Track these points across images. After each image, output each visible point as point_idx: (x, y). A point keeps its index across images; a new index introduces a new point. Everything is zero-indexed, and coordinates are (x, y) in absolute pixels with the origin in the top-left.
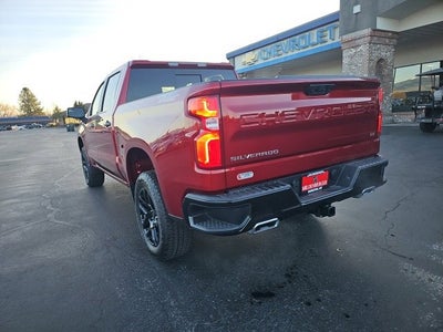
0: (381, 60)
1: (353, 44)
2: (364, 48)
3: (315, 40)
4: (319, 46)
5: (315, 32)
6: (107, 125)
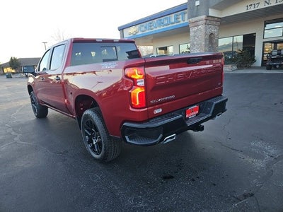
0: (211, 34)
1: (196, 24)
2: (202, 27)
3: (173, 21)
4: (175, 24)
5: (173, 15)
6: (57, 79)
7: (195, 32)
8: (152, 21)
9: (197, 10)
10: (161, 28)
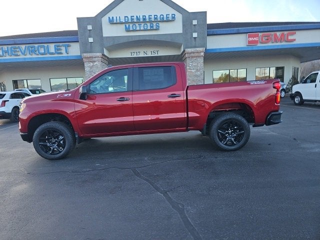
1: (91, 60)
2: (98, 63)
3: (53, 51)
4: (56, 55)
5: (53, 45)
6: (173, 96)
7: (91, 68)
8: (17, 46)
9: (91, 46)
10: (34, 56)
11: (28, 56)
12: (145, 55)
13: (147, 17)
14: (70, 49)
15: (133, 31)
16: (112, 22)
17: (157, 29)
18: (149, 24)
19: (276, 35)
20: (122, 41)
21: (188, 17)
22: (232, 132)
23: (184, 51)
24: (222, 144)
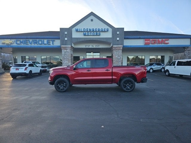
2: (69, 51)
3: (46, 43)
5: (46, 40)
6: (107, 70)
7: (65, 52)
8: (28, 40)
9: (66, 42)
10: (36, 45)
11: (33, 45)
12: (93, 47)
13: (95, 29)
14: (54, 42)
15: (87, 35)
16: (77, 31)
17: (99, 35)
18: (95, 33)
19: (159, 40)
20: (81, 40)
21: (115, 30)
22: (129, 85)
23: (112, 46)
24: (125, 89)
